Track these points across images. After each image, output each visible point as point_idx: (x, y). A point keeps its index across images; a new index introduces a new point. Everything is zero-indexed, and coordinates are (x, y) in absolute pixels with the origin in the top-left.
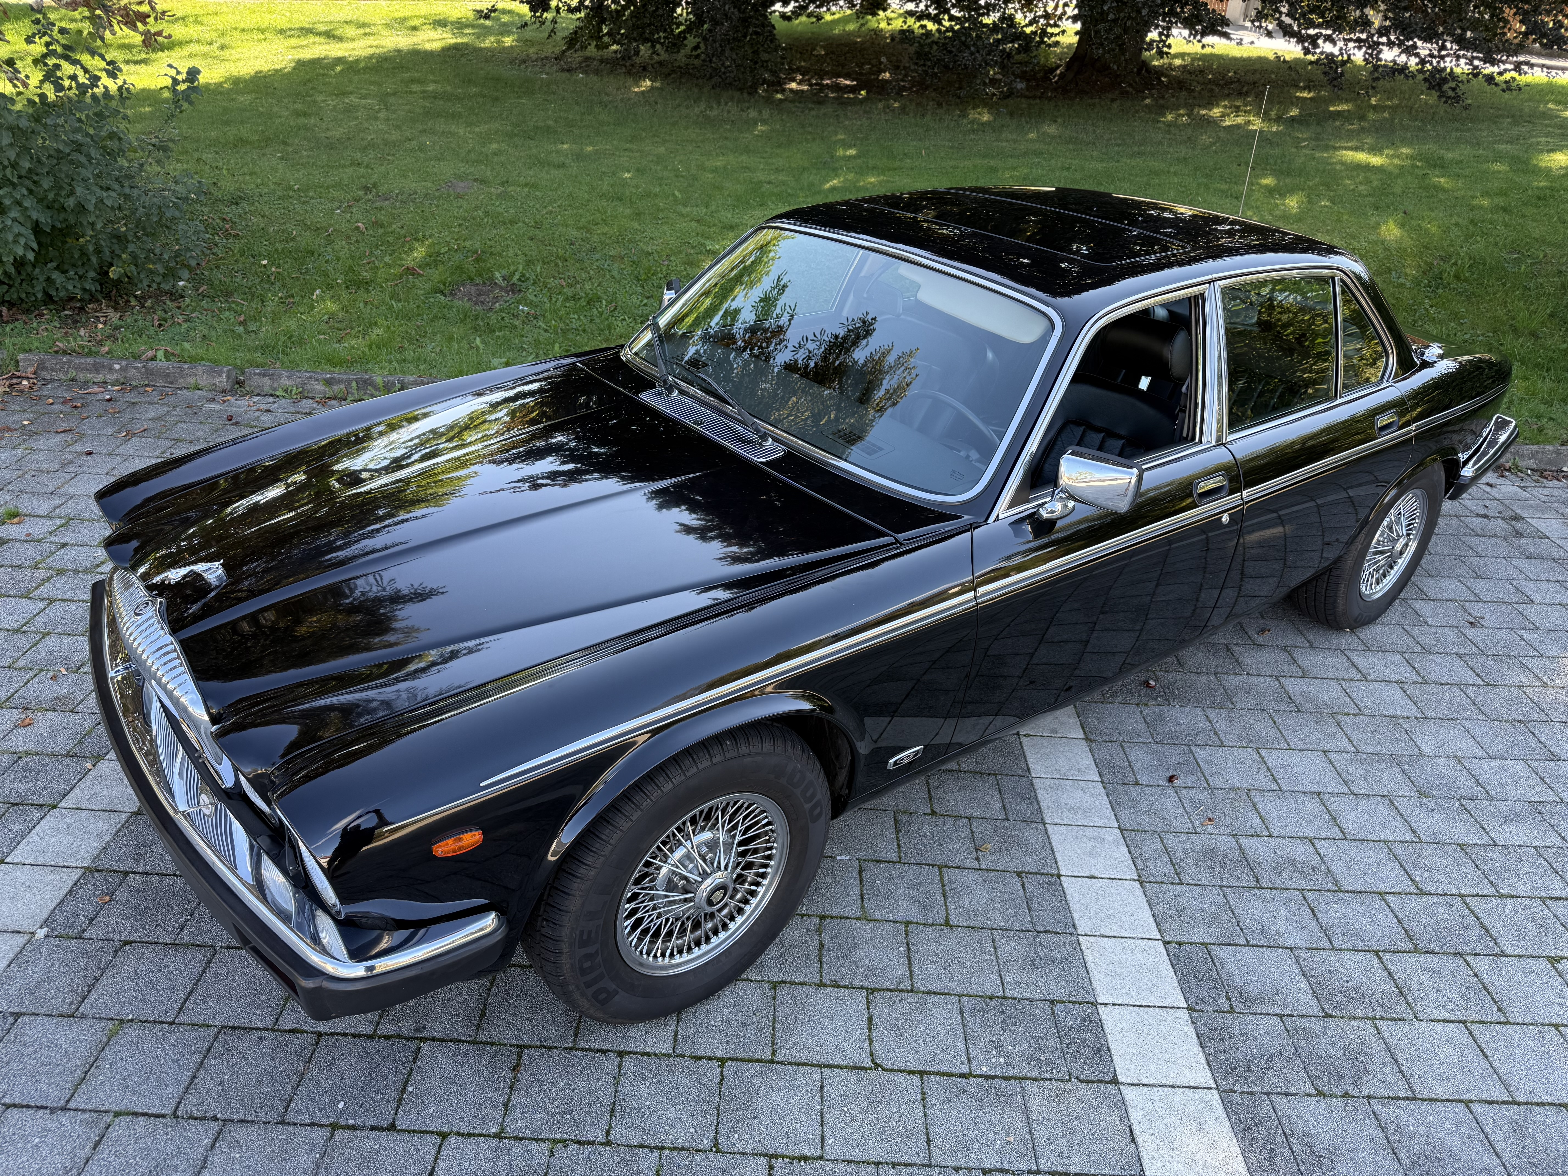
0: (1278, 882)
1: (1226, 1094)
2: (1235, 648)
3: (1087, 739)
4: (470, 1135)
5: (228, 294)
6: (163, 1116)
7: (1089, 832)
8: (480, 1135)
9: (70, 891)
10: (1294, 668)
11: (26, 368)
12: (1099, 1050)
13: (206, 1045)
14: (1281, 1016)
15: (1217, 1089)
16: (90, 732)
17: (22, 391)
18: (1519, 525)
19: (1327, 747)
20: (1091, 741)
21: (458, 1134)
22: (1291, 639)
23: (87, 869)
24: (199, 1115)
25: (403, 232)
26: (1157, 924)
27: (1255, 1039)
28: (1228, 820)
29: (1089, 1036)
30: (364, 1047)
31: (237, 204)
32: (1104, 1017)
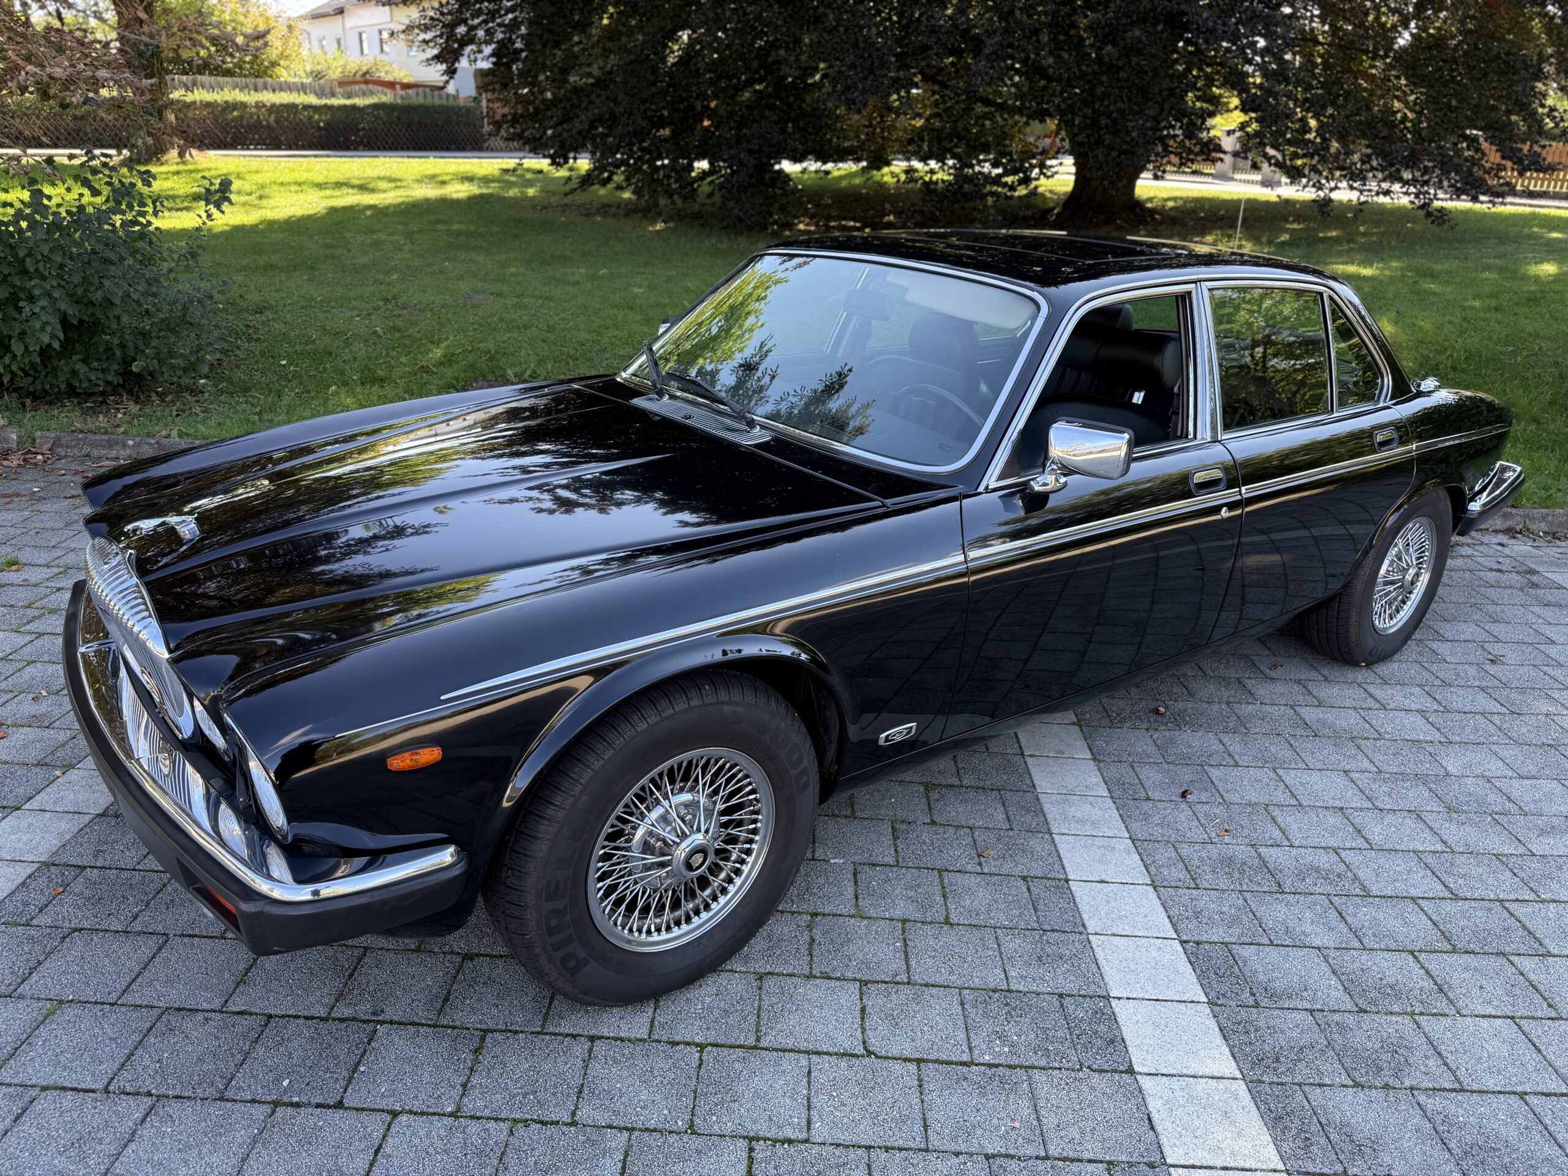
0: (1301, 887)
1: (1254, 1086)
2: (1248, 682)
3: (1095, 759)
4: (422, 1114)
5: (246, 390)
6: (93, 1091)
7: (1098, 842)
8: (434, 1114)
9: (24, 883)
10: (1309, 698)
11: (42, 445)
12: (1112, 1042)
13: (148, 1025)
14: (1312, 1011)
15: (1244, 1079)
16: (63, 745)
17: (36, 464)
18: (1534, 578)
19: (1347, 767)
20: (1099, 761)
21: (411, 1112)
22: (1304, 673)
23: (44, 863)
24: (132, 1090)
25: (419, 336)
26: (1173, 925)
27: (1283, 1032)
28: (1246, 832)
29: (1102, 1028)
30: (316, 1029)
31: (261, 313)
32: (1117, 1010)
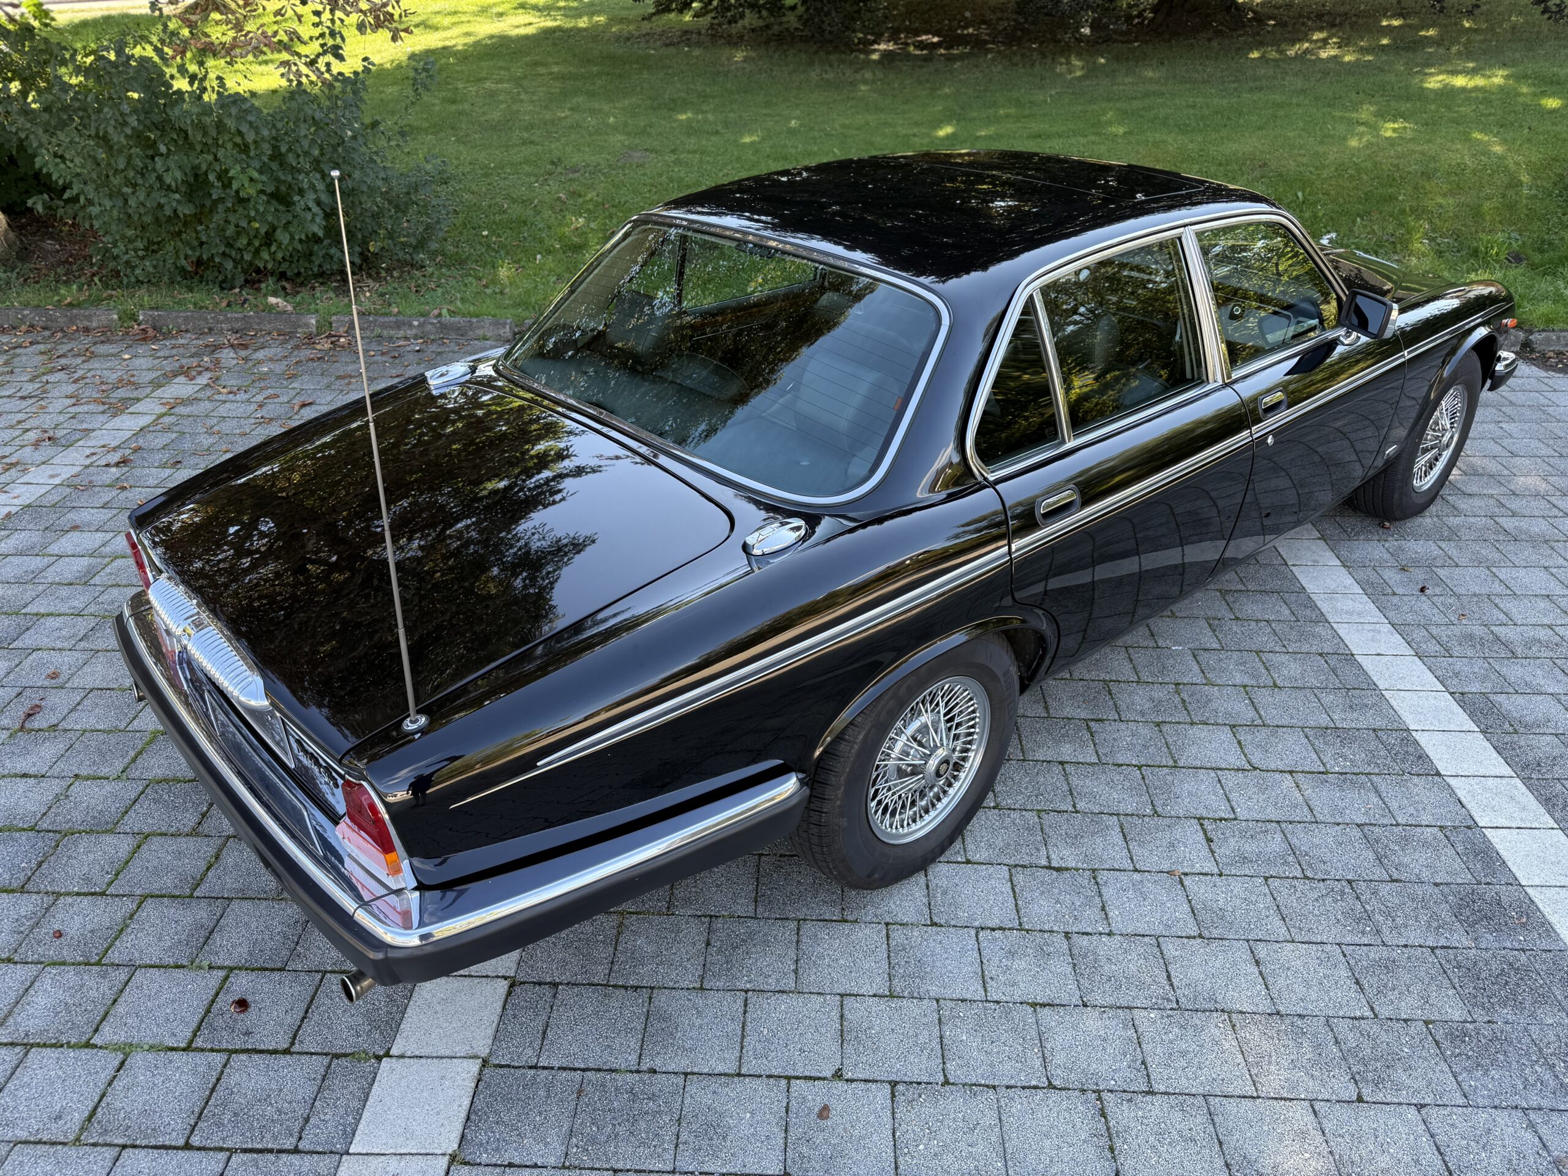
0: (1530, 654)
1: (1526, 781)
2: (1449, 498)
3: (1344, 566)
7: (1366, 627)
10: (1503, 510)
11: (337, 328)
12: (1420, 757)
14: (1556, 735)
15: (1518, 776)
17: (343, 347)
19: (1547, 564)
20: (1349, 567)
25: (600, 200)
26: (1441, 682)
27: (1539, 748)
28: (1477, 616)
29: (1411, 749)
32: (1417, 738)
